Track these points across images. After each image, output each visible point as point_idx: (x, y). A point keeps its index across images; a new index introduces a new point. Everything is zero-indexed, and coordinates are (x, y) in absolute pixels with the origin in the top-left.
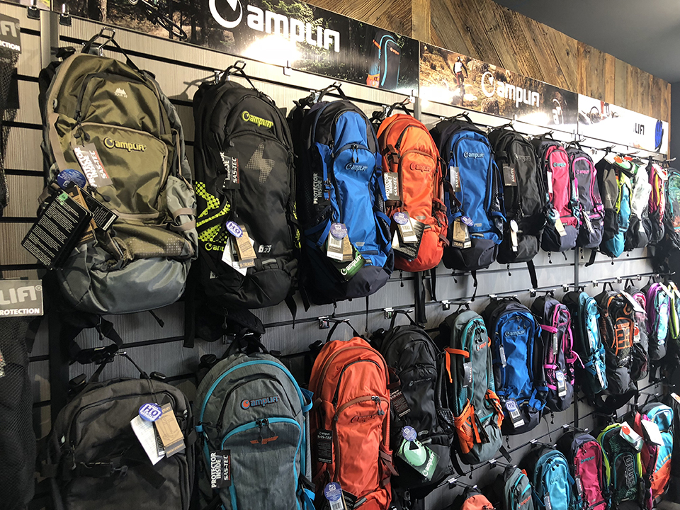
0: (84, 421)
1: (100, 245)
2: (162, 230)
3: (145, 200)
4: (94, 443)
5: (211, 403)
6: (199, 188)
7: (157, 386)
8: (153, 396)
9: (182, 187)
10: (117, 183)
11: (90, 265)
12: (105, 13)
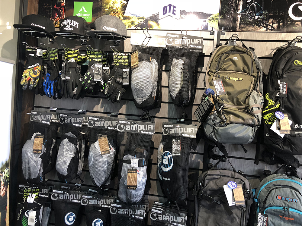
0: (208, 180)
1: (218, 116)
2: (244, 113)
3: (240, 100)
4: (210, 189)
5: (263, 191)
6: (266, 96)
7: (238, 176)
8: (235, 179)
9: (257, 95)
10: (229, 93)
11: (213, 123)
12: (238, 27)
